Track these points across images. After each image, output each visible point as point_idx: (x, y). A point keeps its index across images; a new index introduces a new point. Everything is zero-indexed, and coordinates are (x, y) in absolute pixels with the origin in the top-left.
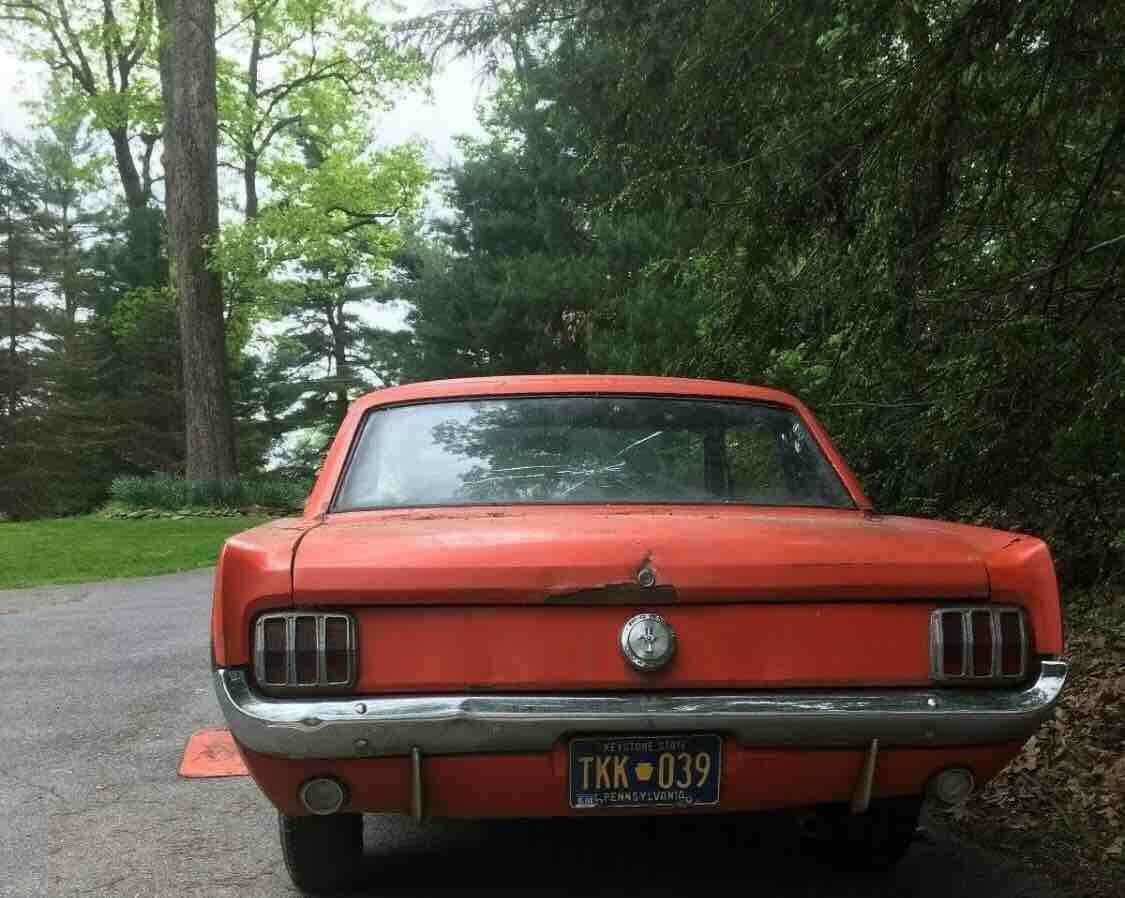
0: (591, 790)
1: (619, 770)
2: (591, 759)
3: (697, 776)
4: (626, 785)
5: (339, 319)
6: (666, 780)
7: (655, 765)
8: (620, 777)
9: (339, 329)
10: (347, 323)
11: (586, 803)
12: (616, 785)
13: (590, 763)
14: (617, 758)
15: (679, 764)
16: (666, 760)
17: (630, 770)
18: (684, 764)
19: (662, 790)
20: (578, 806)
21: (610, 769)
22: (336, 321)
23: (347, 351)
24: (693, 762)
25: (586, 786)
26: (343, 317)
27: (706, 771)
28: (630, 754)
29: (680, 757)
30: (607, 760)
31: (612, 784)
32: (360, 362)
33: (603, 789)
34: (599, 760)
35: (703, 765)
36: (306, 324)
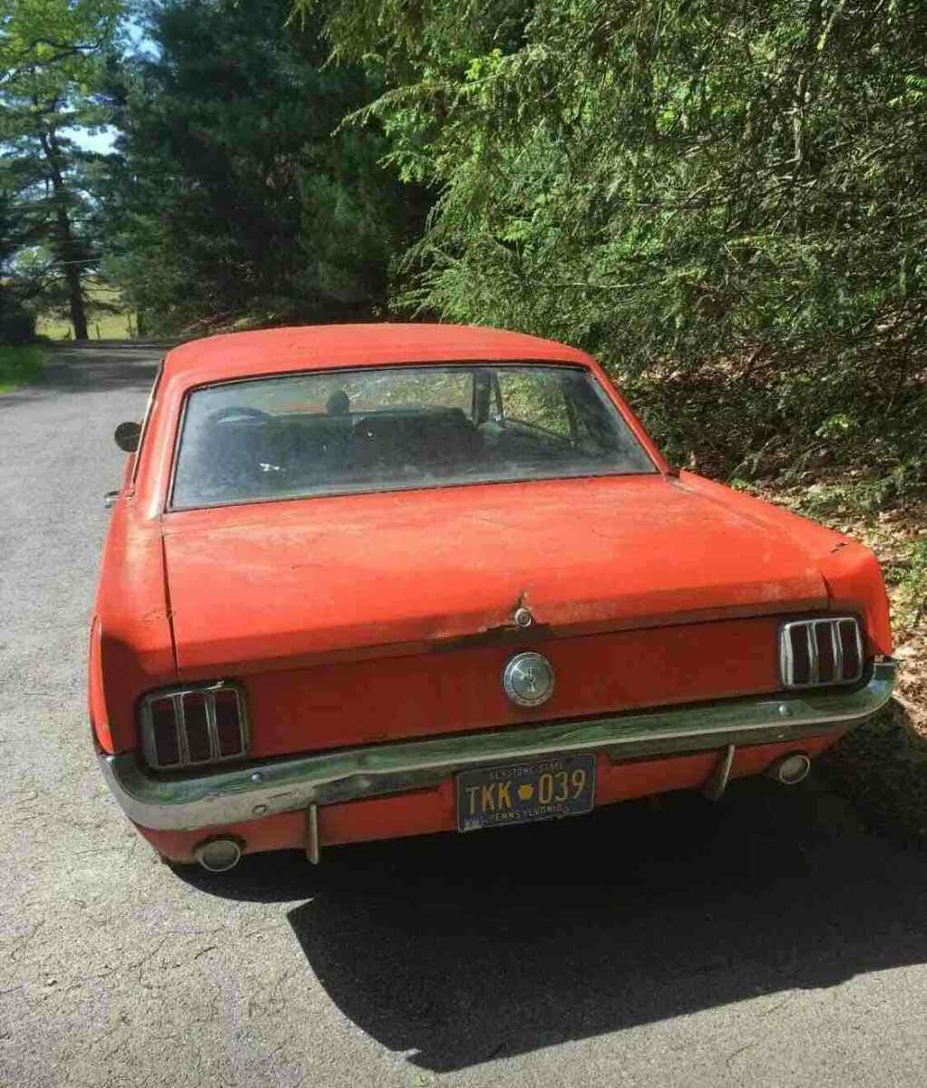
0: (478, 814)
1: (503, 793)
2: (478, 788)
3: (573, 790)
4: (509, 805)
5: (52, 144)
6: (546, 797)
7: (535, 785)
8: (504, 798)
9: (53, 152)
10: (61, 147)
11: (473, 825)
12: (500, 807)
13: (476, 791)
14: (501, 784)
15: (557, 782)
16: (546, 780)
17: (513, 792)
18: (563, 781)
19: (542, 805)
20: (466, 829)
21: (495, 794)
22: (50, 146)
23: (63, 174)
24: (570, 777)
25: (472, 811)
26: (56, 142)
27: (581, 785)
28: (512, 779)
29: (558, 776)
30: (493, 786)
31: (497, 807)
32: (76, 184)
33: (489, 812)
34: (484, 789)
35: (579, 779)
36: (21, 150)
